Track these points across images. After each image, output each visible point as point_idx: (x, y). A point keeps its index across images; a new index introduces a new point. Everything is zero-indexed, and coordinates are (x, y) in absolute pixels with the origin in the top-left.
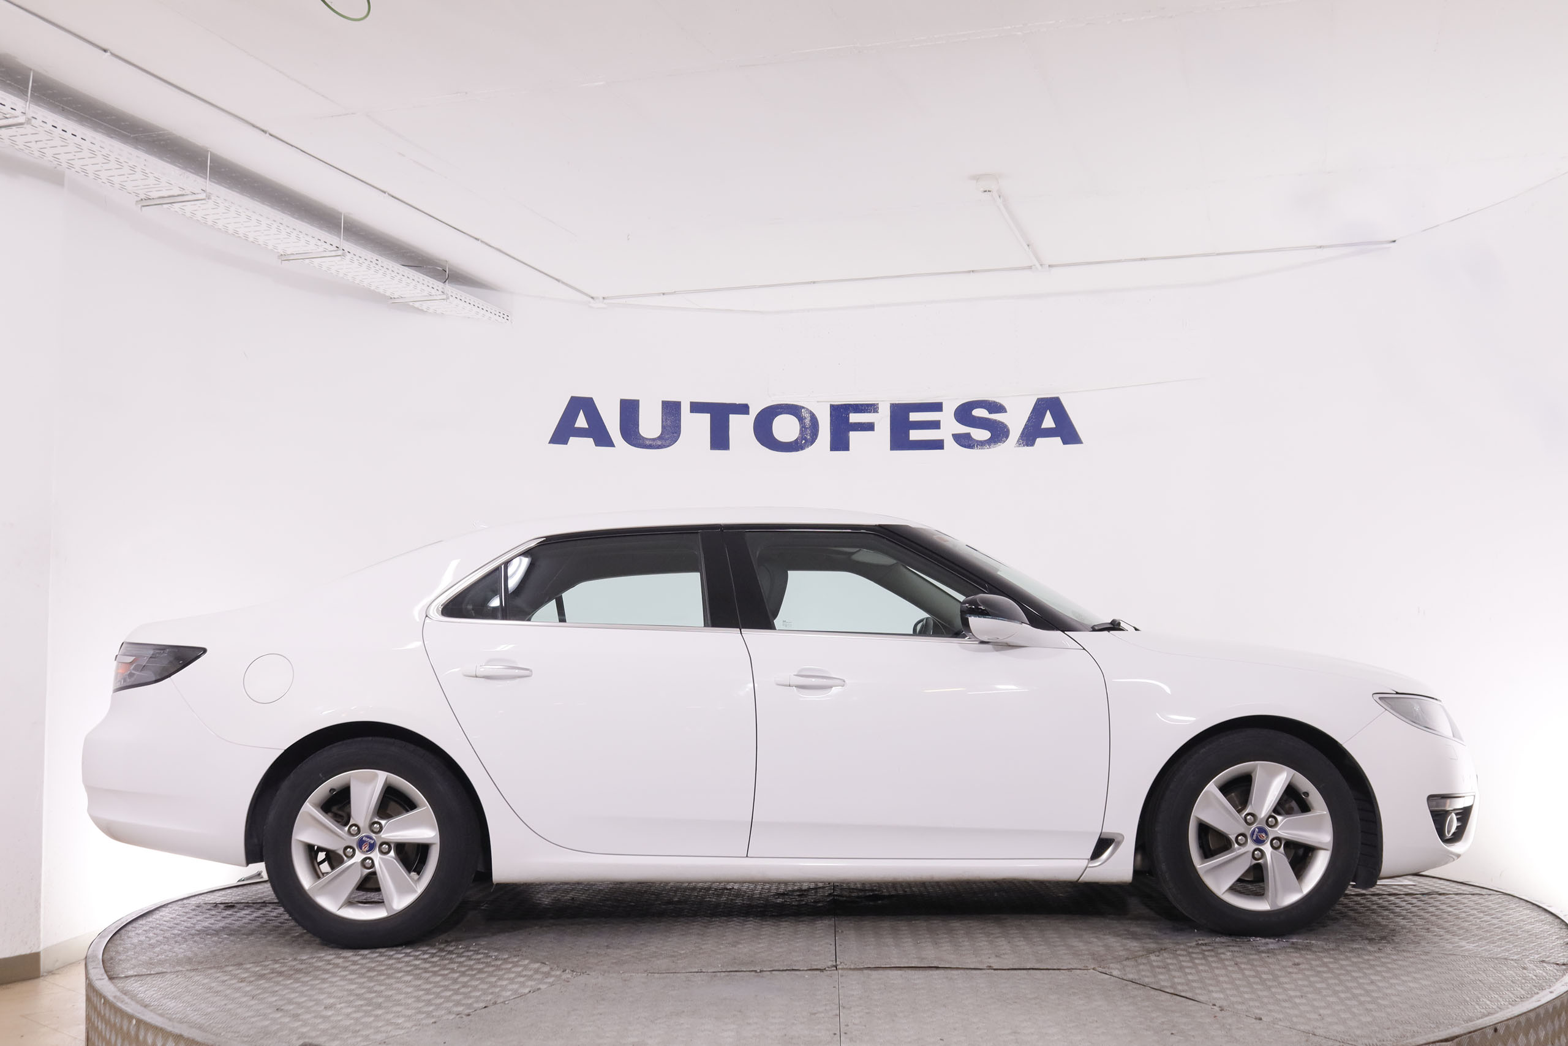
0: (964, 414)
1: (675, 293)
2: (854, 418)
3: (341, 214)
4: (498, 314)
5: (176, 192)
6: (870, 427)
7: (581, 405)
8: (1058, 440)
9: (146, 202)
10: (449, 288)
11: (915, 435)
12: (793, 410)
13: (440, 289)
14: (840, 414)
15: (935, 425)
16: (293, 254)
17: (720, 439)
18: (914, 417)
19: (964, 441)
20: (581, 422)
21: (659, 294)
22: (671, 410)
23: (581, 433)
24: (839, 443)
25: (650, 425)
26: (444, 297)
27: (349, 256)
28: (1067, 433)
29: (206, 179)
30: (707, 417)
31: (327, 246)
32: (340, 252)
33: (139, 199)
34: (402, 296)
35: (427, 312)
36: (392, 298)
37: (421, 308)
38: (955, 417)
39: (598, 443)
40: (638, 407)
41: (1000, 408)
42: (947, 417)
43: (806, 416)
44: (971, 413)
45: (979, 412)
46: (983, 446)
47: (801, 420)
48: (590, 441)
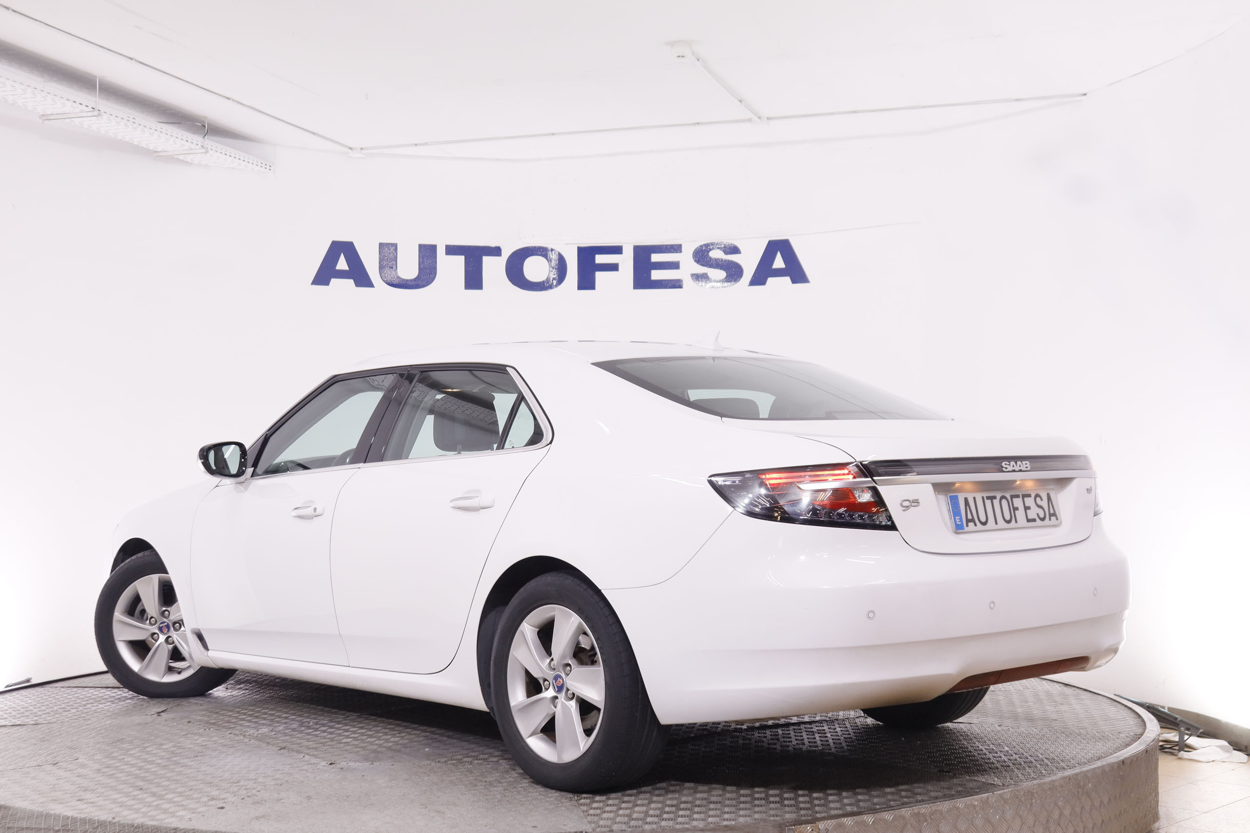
0: (702, 255)
1: (426, 144)
2: (600, 259)
3: (96, 77)
4: (260, 165)
6: (614, 267)
7: (341, 248)
8: (787, 279)
10: (210, 142)
11: (656, 275)
12: (542, 252)
13: (200, 144)
14: (587, 255)
15: (675, 266)
16: (52, 117)
17: (474, 280)
18: (655, 258)
19: (701, 279)
20: (342, 264)
21: (412, 145)
22: (427, 253)
23: (342, 275)
24: (586, 282)
25: (408, 268)
26: (204, 150)
27: (105, 116)
28: (796, 273)
30: (461, 259)
31: (84, 108)
32: (97, 113)
34: (166, 150)
35: (191, 163)
36: (155, 152)
37: (184, 160)
38: (693, 258)
39: (358, 284)
40: (396, 249)
41: (735, 250)
42: (686, 258)
43: (554, 256)
44: (708, 255)
45: (716, 254)
46: (719, 284)
47: (549, 260)
48: (350, 282)
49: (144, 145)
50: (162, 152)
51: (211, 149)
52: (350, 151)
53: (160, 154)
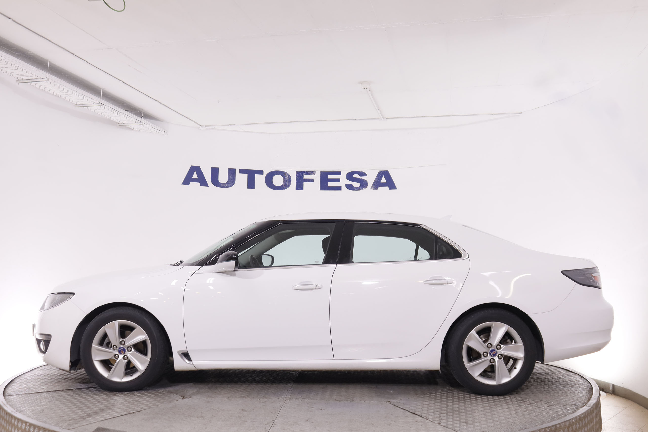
0: (350, 176)
1: (234, 125)
2: (306, 177)
3: (101, 88)
4: (162, 131)
5: (34, 77)
6: (312, 181)
7: (195, 169)
8: (387, 188)
9: (21, 81)
10: (143, 120)
11: (330, 184)
12: (281, 173)
13: (140, 121)
14: (300, 175)
15: (338, 180)
16: (80, 104)
17: (251, 184)
18: (330, 177)
19: (350, 187)
20: (195, 176)
21: (228, 125)
22: (232, 172)
23: (195, 180)
24: (300, 187)
25: (223, 178)
26: (141, 124)
27: (103, 106)
28: (391, 185)
29: (47, 73)
30: (246, 175)
31: (95, 102)
32: (100, 104)
33: (18, 80)
34: (124, 123)
35: (133, 129)
37: (131, 128)
38: (346, 177)
39: (202, 185)
40: (218, 170)
41: (364, 174)
42: (343, 178)
43: (286, 176)
44: (353, 176)
45: (356, 176)
47: (284, 177)
48: (198, 184)
51: (144, 123)
52: (200, 126)
53: (121, 125)
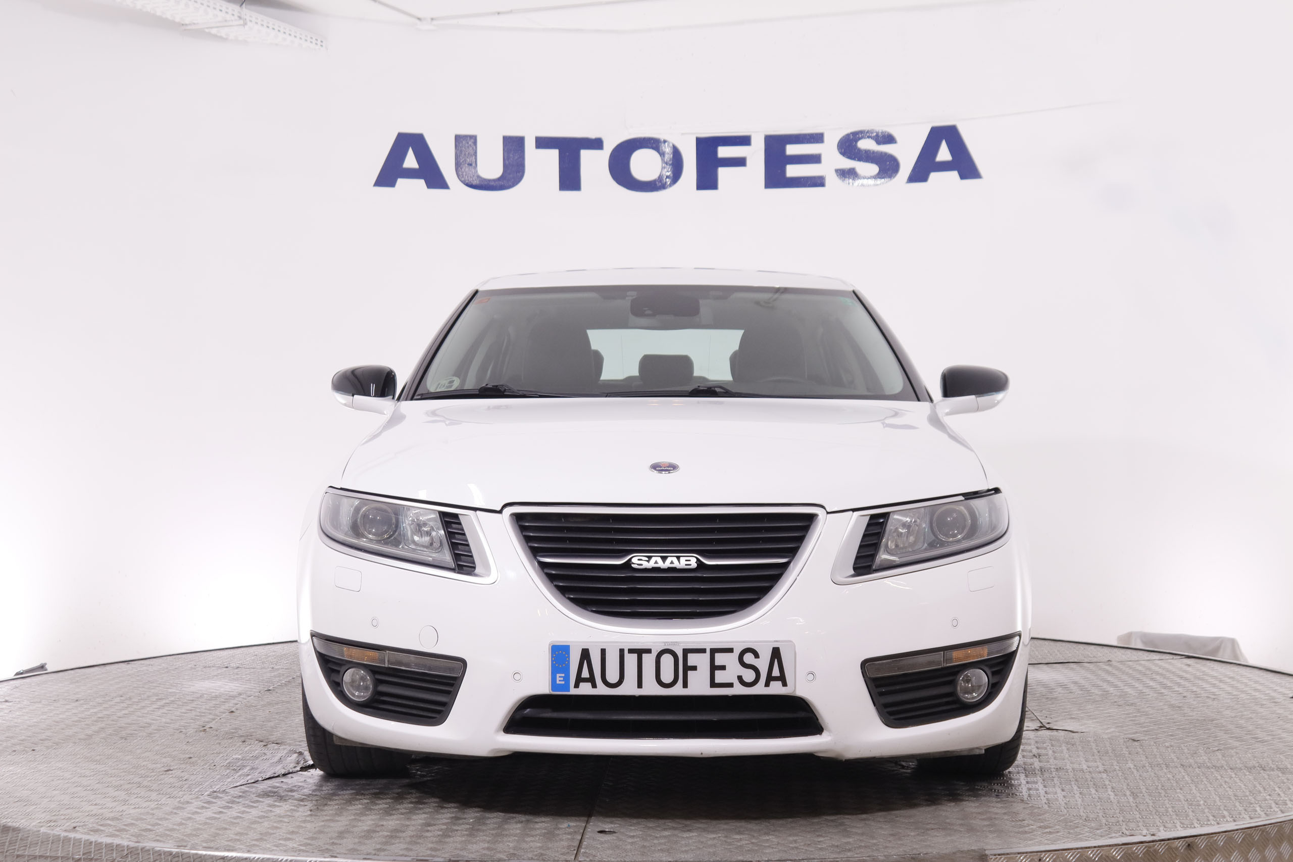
0: (848, 146)
1: (511, 12)
2: (724, 152)
4: (309, 39)
6: (740, 162)
7: (409, 142)
8: (954, 174)
10: (249, 13)
11: (793, 171)
12: (652, 143)
13: (236, 14)
14: (707, 147)
15: (815, 159)
17: (570, 179)
18: (792, 150)
20: (411, 161)
21: (493, 14)
22: (514, 146)
23: (410, 174)
24: (707, 180)
25: (490, 164)
26: (241, 22)
28: (965, 166)
30: (553, 154)
34: (195, 22)
35: (226, 38)
36: (183, 25)
37: (219, 35)
38: (838, 149)
39: (430, 185)
40: (475, 143)
41: (889, 139)
42: (829, 150)
43: (667, 150)
44: (856, 145)
45: (865, 144)
46: (871, 182)
47: (662, 154)
48: (421, 182)
49: (168, 15)
50: (190, 24)
51: (251, 21)
52: (418, 21)
53: (189, 27)
